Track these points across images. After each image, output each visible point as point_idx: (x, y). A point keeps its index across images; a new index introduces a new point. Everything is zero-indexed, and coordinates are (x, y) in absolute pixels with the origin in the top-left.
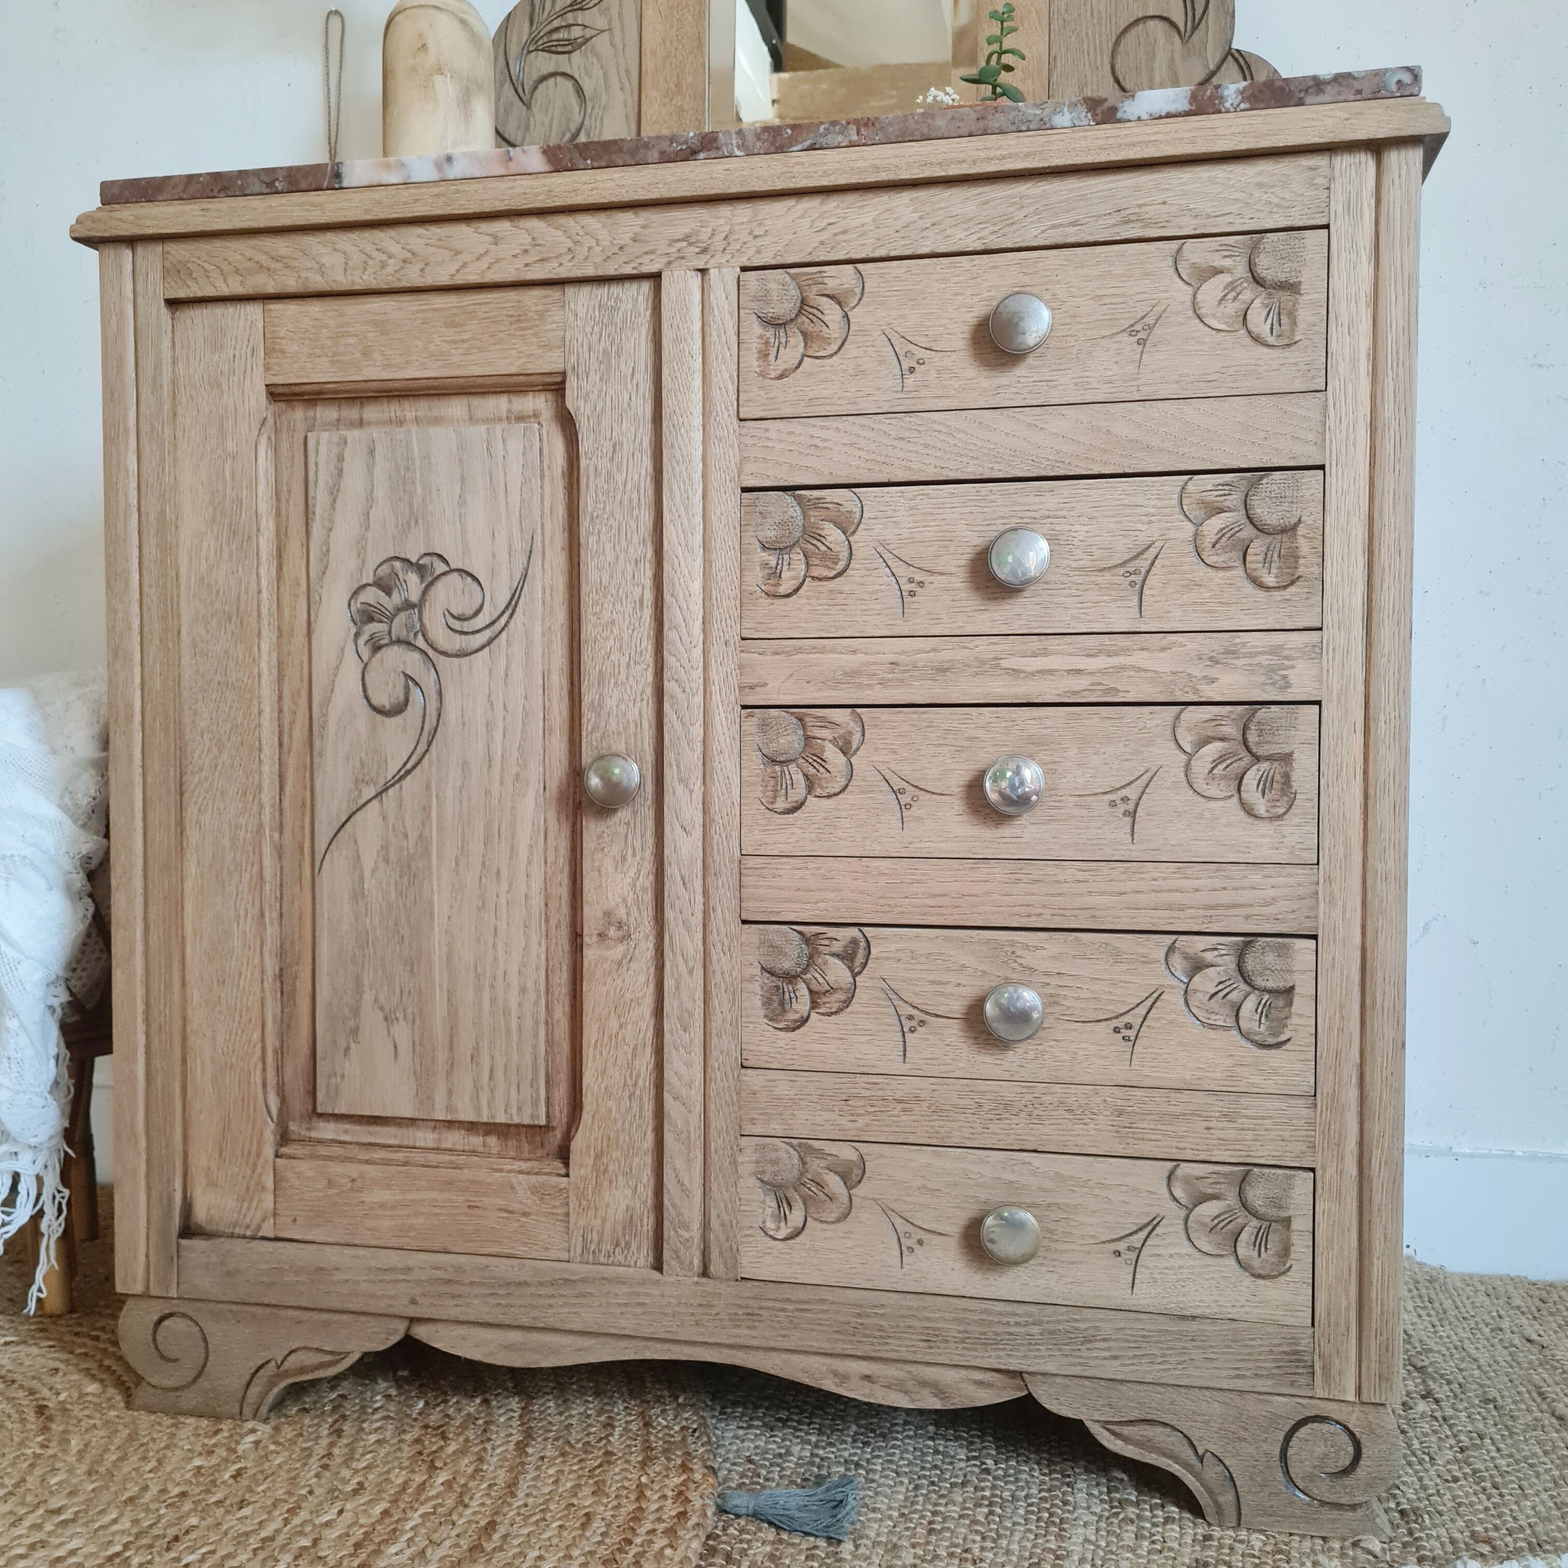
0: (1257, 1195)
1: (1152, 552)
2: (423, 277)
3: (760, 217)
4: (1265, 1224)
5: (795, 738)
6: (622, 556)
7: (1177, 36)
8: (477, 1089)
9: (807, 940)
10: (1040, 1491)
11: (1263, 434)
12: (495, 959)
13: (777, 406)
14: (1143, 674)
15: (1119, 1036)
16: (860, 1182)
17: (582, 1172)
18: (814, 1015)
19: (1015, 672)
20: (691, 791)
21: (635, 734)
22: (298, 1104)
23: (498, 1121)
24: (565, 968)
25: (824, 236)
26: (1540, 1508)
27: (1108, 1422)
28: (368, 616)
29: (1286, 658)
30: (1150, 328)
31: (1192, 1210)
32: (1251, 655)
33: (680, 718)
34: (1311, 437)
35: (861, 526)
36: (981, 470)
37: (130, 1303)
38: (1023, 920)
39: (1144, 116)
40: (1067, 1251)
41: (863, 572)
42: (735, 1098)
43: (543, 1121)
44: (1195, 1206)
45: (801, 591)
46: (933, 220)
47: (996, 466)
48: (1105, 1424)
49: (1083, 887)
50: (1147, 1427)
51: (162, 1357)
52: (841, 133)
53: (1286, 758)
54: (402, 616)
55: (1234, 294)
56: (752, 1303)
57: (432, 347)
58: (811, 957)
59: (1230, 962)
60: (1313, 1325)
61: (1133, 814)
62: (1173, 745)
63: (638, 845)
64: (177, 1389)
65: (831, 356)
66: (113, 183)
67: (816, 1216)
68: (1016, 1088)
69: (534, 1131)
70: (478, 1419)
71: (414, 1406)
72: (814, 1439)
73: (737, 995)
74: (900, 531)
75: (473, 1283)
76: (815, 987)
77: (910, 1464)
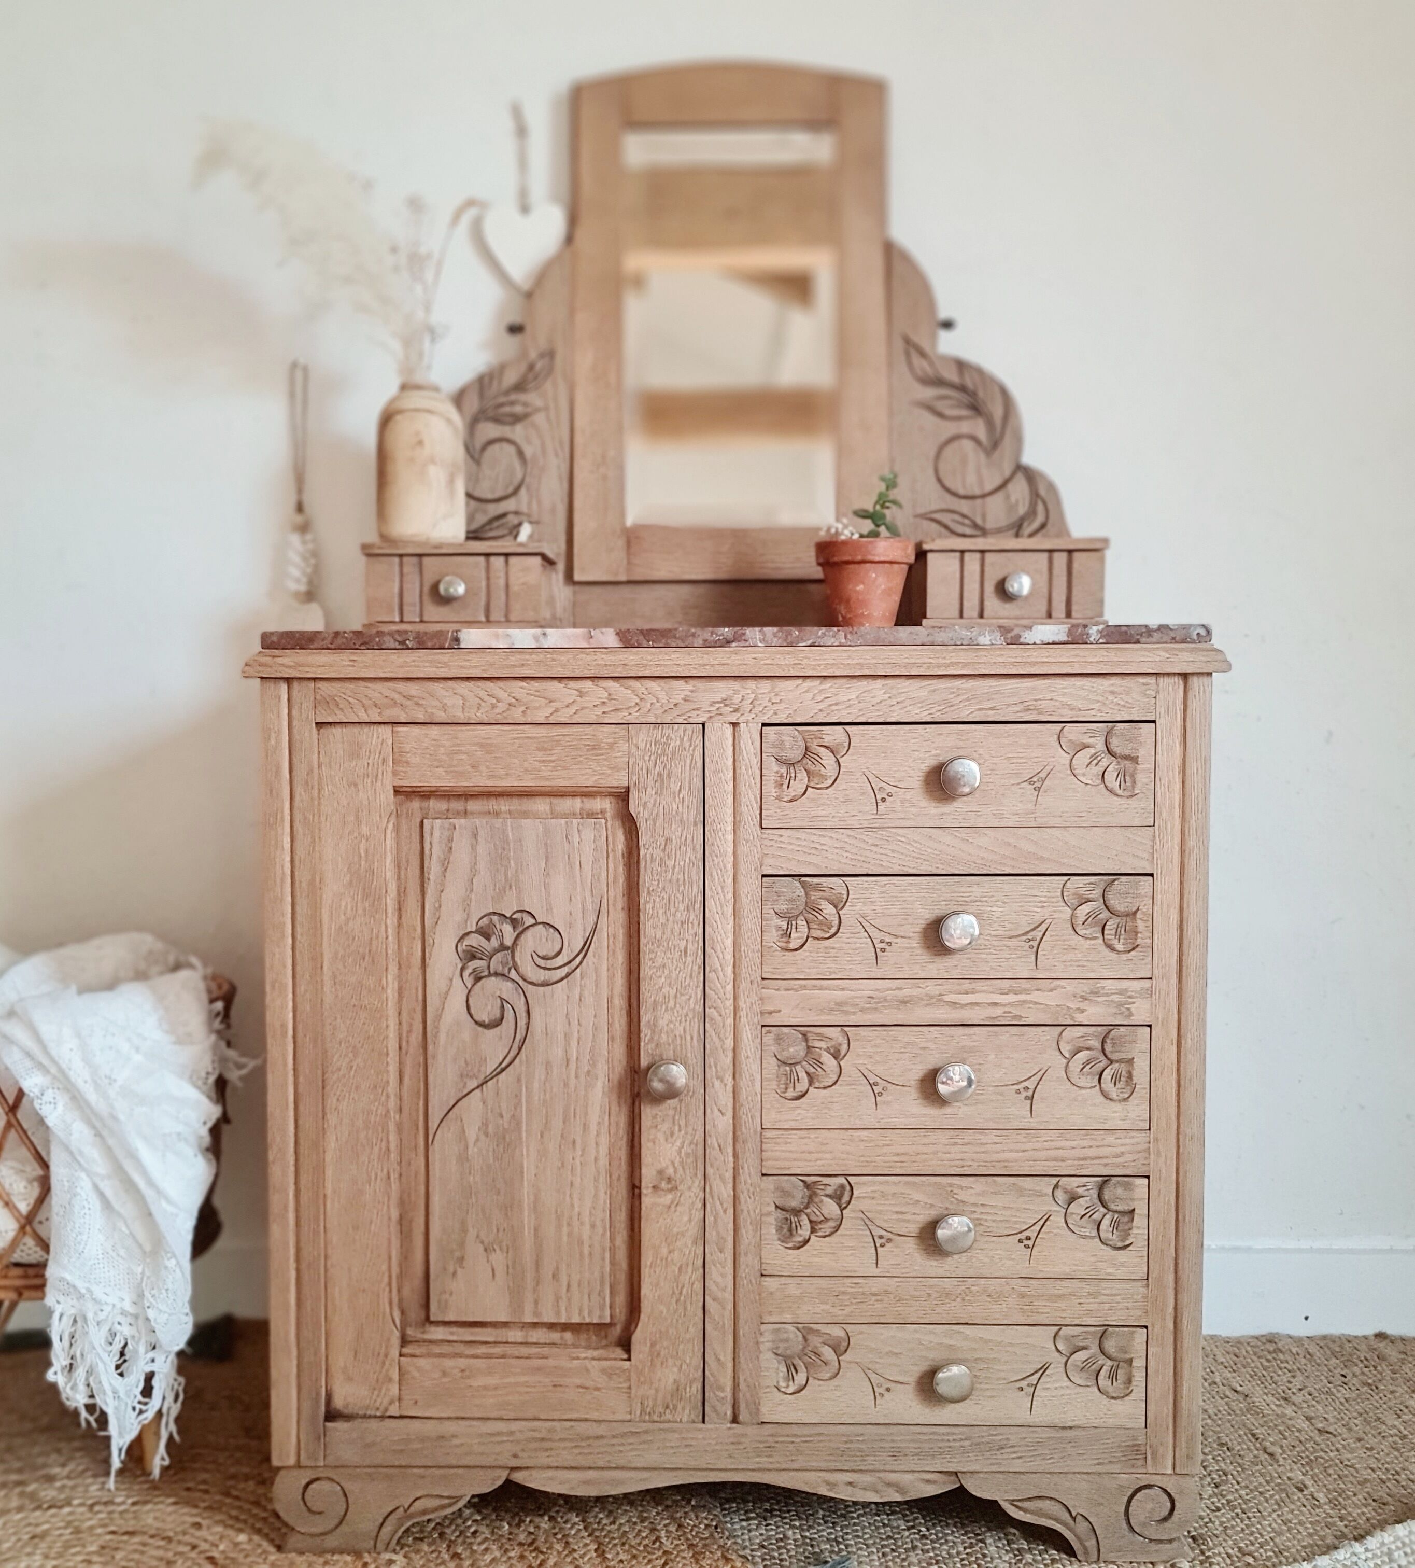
0: (1111, 1345)
1: (1044, 926)
2: (524, 716)
3: (777, 690)
4: (1116, 1364)
5: (800, 1048)
6: (671, 919)
7: (982, 452)
8: (558, 1299)
9: (807, 1185)
10: (965, 1548)
11: (1115, 853)
12: (572, 1205)
13: (788, 821)
14: (1037, 1006)
15: (1022, 1244)
16: (846, 1351)
17: (641, 1356)
18: (813, 1237)
19: (954, 1004)
20: (725, 1085)
21: (681, 1045)
22: (415, 1313)
23: (573, 1321)
24: (624, 1208)
25: (821, 706)
26: (1274, 1525)
27: (1014, 1500)
28: (472, 955)
29: (1130, 997)
30: (1044, 780)
31: (1069, 1357)
32: (1107, 995)
33: (717, 1034)
34: (1146, 855)
35: (848, 904)
36: (930, 869)
37: (282, 1473)
38: (958, 1170)
39: (1038, 642)
40: (987, 1389)
41: (849, 935)
42: (757, 1298)
43: (608, 1320)
44: (1072, 1354)
45: (804, 947)
46: (899, 700)
47: (941, 866)
48: (1012, 1502)
49: (997, 1148)
50: (1039, 1501)
51: (309, 1510)
52: (834, 637)
53: (1130, 1061)
54: (499, 955)
55: (1096, 761)
56: (770, 1439)
57: (526, 765)
58: (810, 1197)
59: (1093, 1194)
60: (1146, 1427)
61: (1031, 1099)
62: (1058, 1053)
63: (682, 1123)
64: (322, 1534)
65: (827, 788)
66: (272, 634)
67: (815, 1376)
68: (955, 1282)
69: (600, 1328)
70: (556, 1534)
71: (500, 1528)
72: (797, 1524)
73: (758, 1225)
74: (874, 908)
75: (561, 1440)
76: (814, 1218)
77: (871, 1537)
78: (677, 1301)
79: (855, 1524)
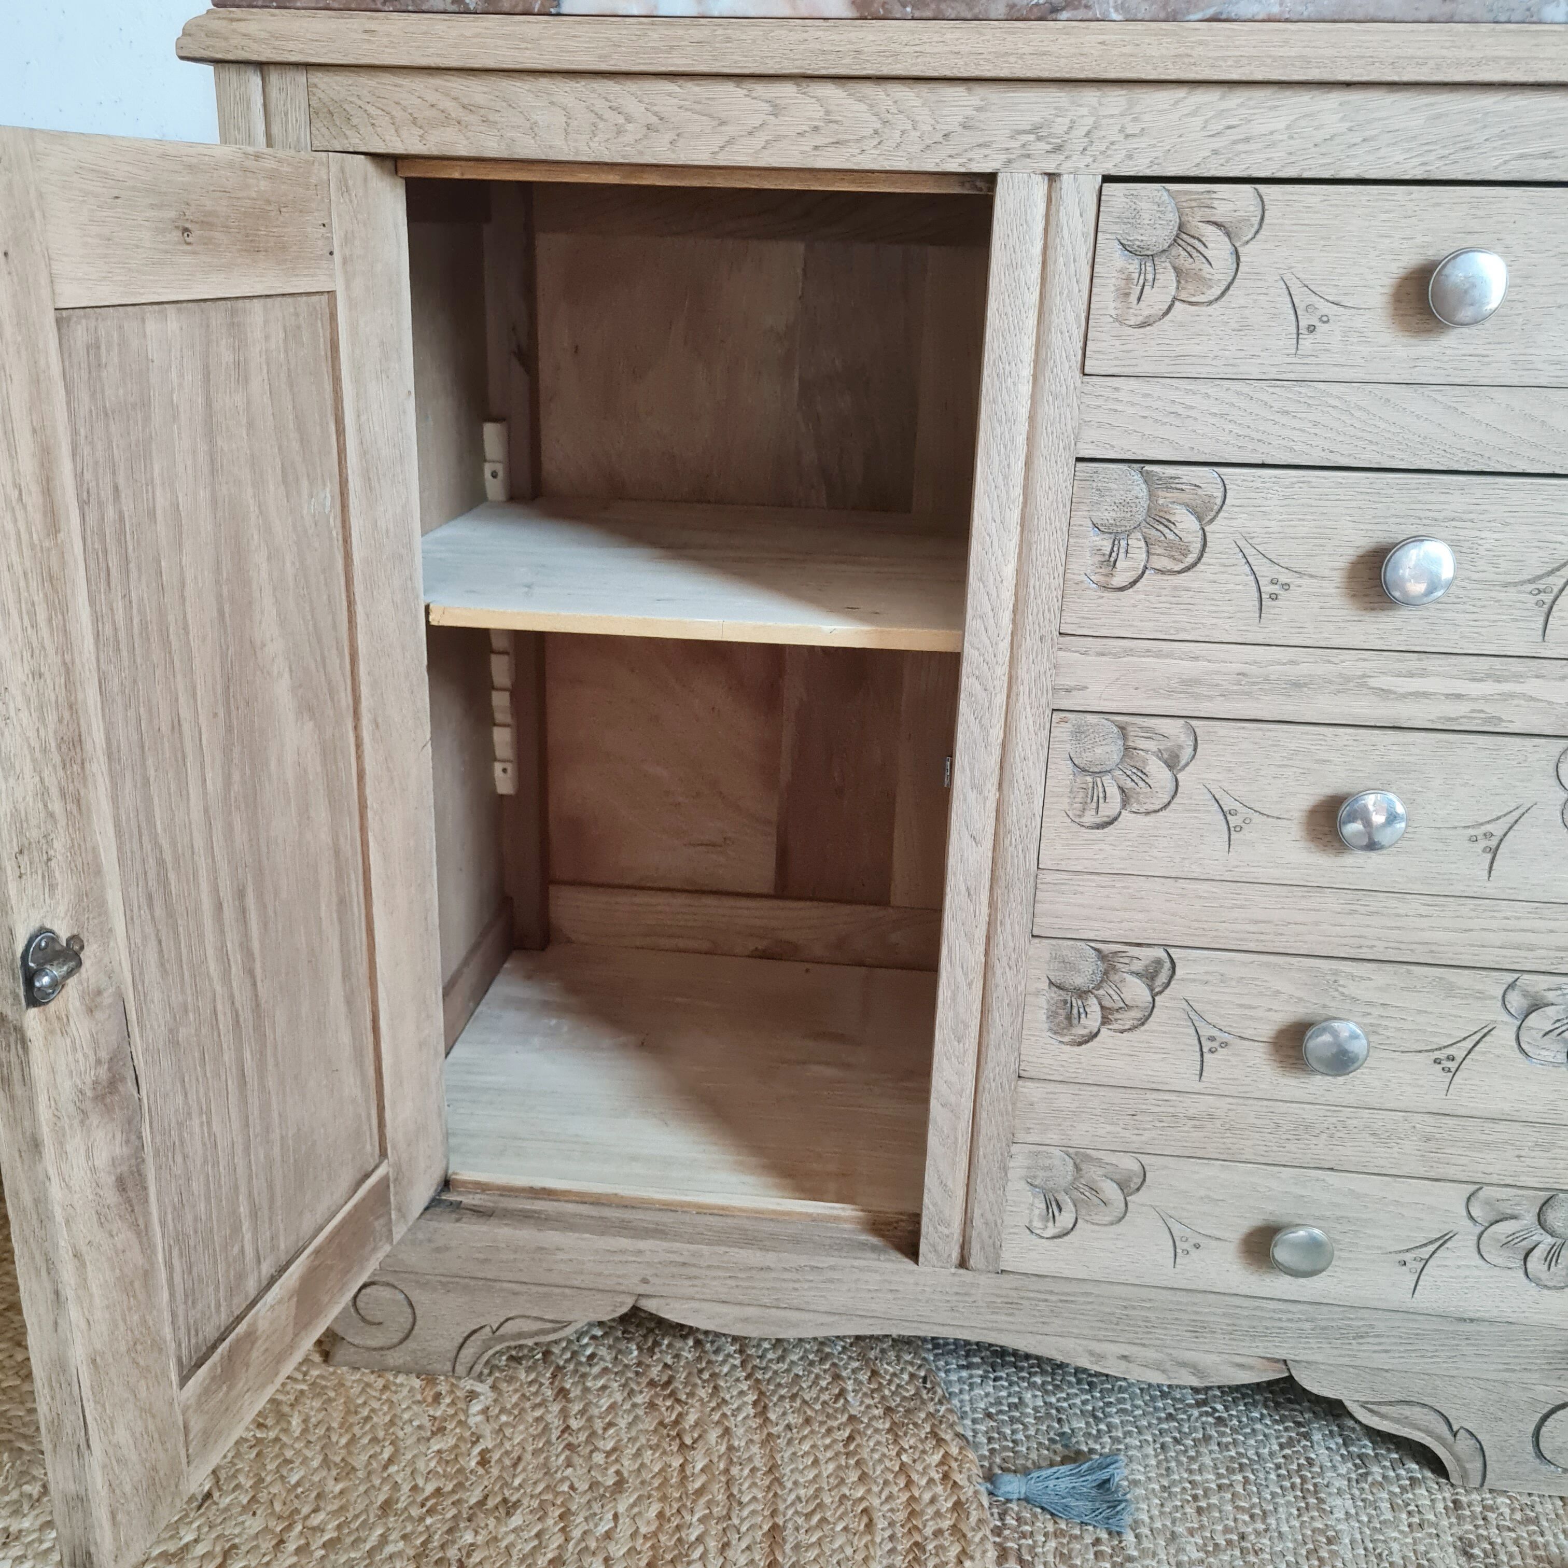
0: (1558, 1217)
2: (674, 151)
3: (1137, 109)
4: (1560, 1241)
5: (1114, 748)
9: (1102, 956)
10: (1281, 1446)
13: (1134, 362)
14: (1532, 704)
15: (1440, 1066)
16: (1138, 1189)
18: (1104, 1031)
19: (1384, 693)
20: (985, 799)
25: (1217, 143)
27: (1367, 1403)
31: (1486, 1228)
35: (1222, 514)
38: (1352, 951)
40: (1349, 1259)
41: (1218, 568)
42: (1010, 1108)
44: (1491, 1225)
45: (1138, 585)
46: (1367, 134)
47: (1400, 455)
48: (1364, 1405)
49: (1425, 923)
50: (1406, 1407)
51: (363, 1319)
56: (1013, 1293)
58: (1106, 973)
61: (1495, 852)
62: (1554, 782)
64: (382, 1349)
65: (1210, 303)
67: (1087, 1218)
68: (1321, 1111)
70: (701, 1371)
72: (1038, 1380)
73: (1020, 1009)
74: (1267, 523)
75: (709, 1267)
76: (1107, 1003)
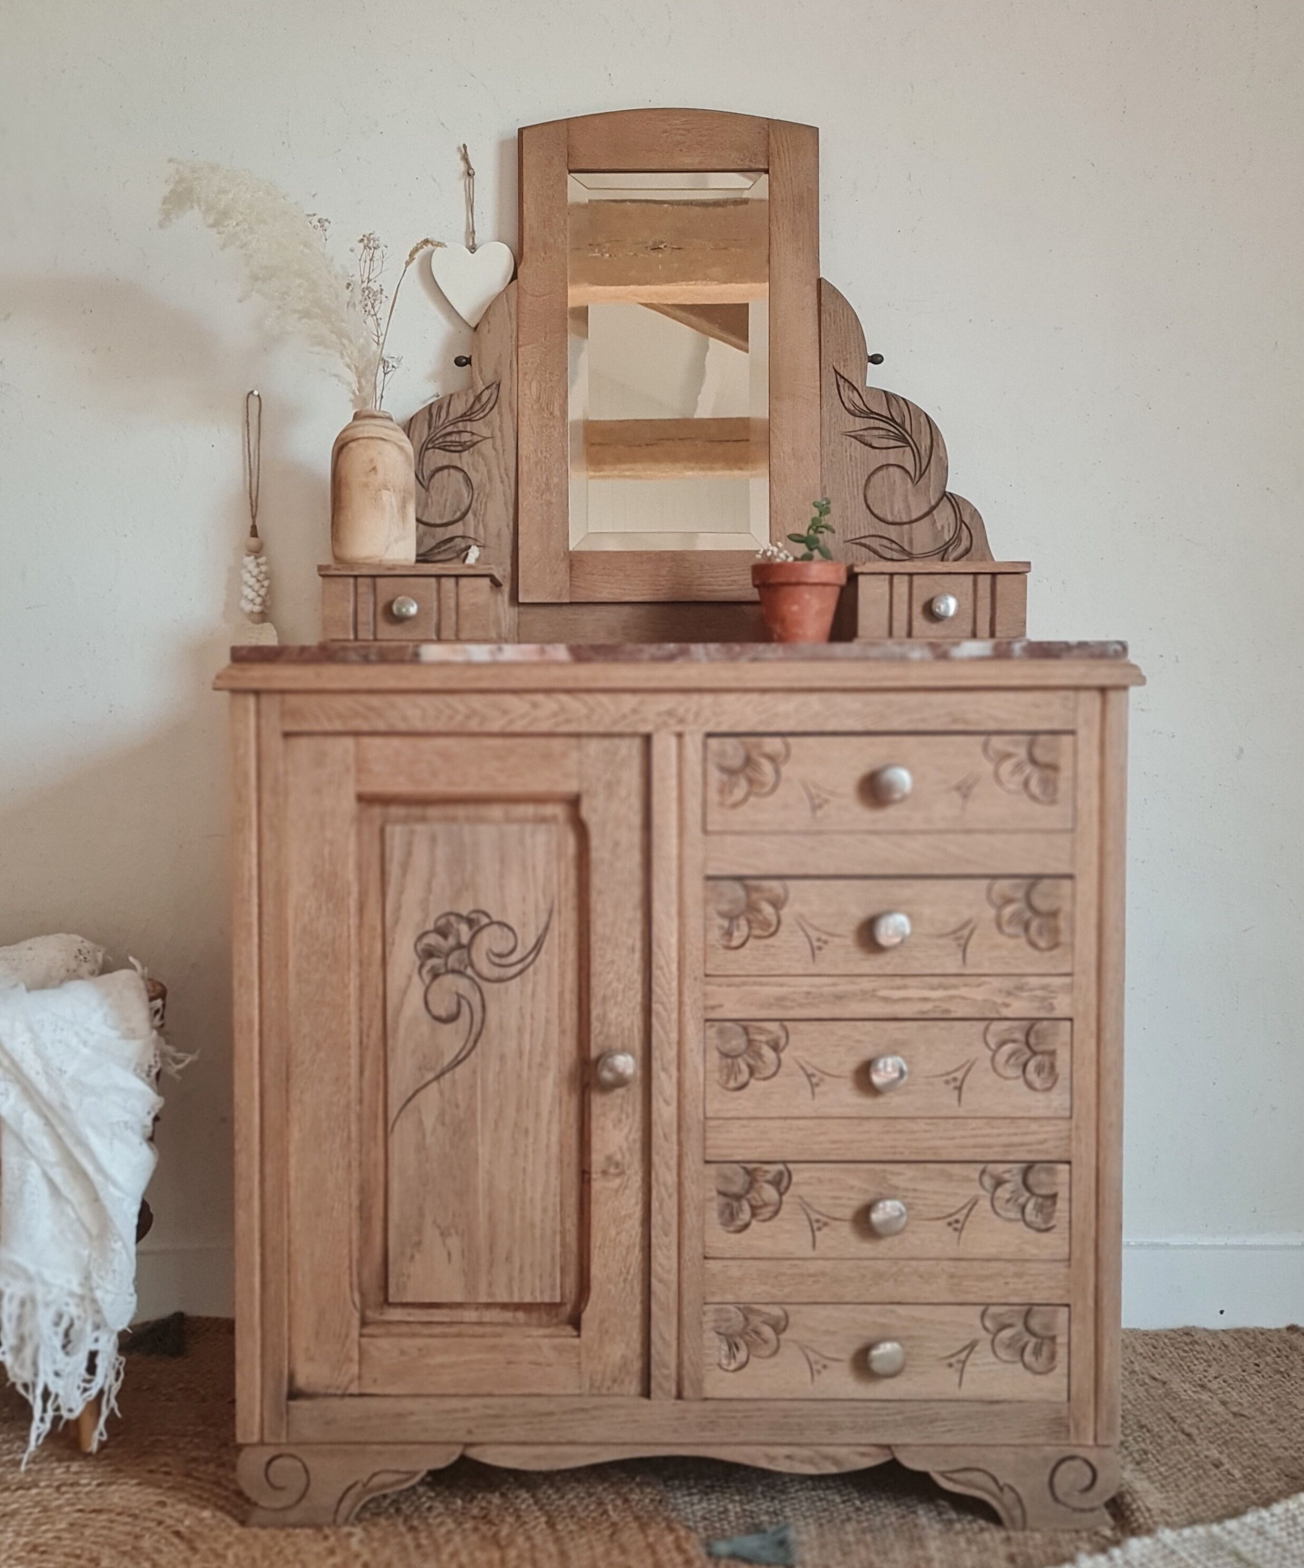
0: (1035, 1323)
1: (971, 926)
2: (480, 726)
3: (719, 704)
4: (1039, 1340)
5: (741, 1041)
7: (909, 480)
8: (511, 1279)
9: (748, 1172)
10: (897, 1519)
11: (1038, 856)
12: (525, 1190)
13: (730, 825)
14: (964, 1001)
15: (951, 1227)
16: (784, 1330)
17: (590, 1333)
18: (754, 1223)
19: (886, 1000)
20: (671, 1077)
21: (628, 1037)
22: (374, 1296)
23: (526, 1301)
24: (574, 1194)
25: (762, 716)
27: (944, 1472)
28: (430, 953)
29: (1053, 992)
30: (970, 788)
31: (996, 1335)
32: (1030, 990)
33: (663, 1028)
34: (1066, 857)
35: (786, 904)
36: (864, 871)
37: (247, 1450)
38: (890, 1156)
39: (965, 658)
40: (920, 1366)
41: (787, 934)
42: (701, 1280)
43: (558, 1300)
44: (998, 1332)
45: (746, 945)
46: (834, 711)
47: (875, 869)
48: (943, 1474)
49: (928, 1135)
50: (968, 1473)
51: (272, 1486)
52: (772, 652)
53: (1052, 1053)
54: (456, 954)
55: (1020, 769)
56: (712, 1415)
57: (484, 772)
58: (751, 1183)
59: (1019, 1179)
60: (1069, 1401)
61: (959, 1089)
62: (983, 1045)
63: (630, 1111)
64: (284, 1509)
65: (767, 794)
66: (242, 648)
67: (755, 1354)
68: (886, 1263)
69: (551, 1307)
70: (507, 1508)
71: (454, 1503)
72: (737, 1498)
73: (701, 1211)
74: (811, 908)
75: (513, 1416)
76: (754, 1203)
77: (809, 1509)
78: (625, 1280)
79: (793, 1498)
